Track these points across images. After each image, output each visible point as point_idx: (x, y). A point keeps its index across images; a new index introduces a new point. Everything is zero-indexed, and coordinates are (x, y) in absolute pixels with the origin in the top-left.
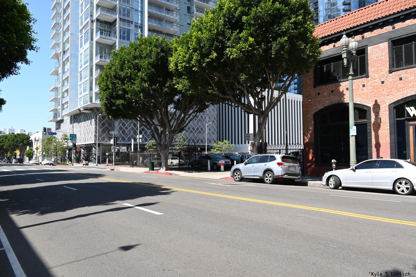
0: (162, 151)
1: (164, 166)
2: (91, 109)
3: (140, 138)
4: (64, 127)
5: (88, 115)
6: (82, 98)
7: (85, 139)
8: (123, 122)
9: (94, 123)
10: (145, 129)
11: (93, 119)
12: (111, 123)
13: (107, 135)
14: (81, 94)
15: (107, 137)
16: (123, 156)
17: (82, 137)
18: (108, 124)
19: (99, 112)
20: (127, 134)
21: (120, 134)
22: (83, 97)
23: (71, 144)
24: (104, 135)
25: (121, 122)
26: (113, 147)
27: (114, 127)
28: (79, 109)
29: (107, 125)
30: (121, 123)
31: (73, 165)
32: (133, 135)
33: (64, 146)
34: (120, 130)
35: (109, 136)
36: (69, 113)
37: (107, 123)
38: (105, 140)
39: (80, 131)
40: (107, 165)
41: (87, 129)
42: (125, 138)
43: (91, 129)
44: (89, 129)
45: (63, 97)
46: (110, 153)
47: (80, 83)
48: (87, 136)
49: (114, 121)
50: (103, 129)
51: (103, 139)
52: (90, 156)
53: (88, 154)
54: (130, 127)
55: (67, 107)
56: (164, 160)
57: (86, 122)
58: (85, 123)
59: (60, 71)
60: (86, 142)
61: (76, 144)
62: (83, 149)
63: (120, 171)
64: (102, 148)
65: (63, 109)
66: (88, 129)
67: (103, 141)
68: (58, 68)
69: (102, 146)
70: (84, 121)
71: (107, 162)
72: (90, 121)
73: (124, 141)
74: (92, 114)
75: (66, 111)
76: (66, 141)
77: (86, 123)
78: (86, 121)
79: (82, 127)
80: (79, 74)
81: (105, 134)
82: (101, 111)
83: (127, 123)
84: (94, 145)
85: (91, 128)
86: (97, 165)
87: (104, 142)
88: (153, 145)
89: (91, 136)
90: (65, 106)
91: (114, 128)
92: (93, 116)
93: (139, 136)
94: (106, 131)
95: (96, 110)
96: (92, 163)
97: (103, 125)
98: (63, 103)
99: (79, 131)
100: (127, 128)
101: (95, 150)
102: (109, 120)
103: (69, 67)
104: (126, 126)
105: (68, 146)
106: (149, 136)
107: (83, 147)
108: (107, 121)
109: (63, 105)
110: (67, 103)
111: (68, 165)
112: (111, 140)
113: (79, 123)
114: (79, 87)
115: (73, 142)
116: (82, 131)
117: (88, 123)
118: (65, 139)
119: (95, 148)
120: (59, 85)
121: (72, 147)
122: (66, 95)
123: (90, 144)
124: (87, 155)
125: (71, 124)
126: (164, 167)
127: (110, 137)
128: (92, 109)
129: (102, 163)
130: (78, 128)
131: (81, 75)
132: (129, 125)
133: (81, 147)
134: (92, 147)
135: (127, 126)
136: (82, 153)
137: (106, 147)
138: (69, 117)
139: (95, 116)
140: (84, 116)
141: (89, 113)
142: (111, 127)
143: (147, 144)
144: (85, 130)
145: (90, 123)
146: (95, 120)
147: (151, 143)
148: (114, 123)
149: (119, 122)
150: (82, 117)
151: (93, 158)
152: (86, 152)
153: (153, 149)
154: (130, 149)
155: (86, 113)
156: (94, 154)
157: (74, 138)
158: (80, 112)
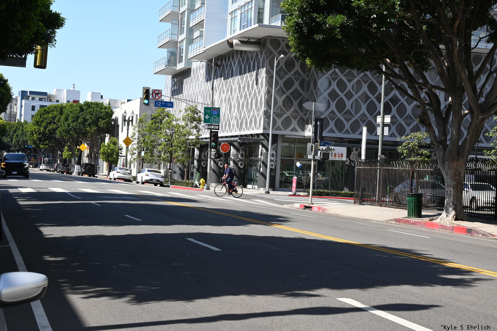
0: (446, 163)
1: (450, 207)
2: (259, 42)
3: (387, 125)
4: (191, 89)
5: (252, 58)
6: (239, 13)
7: (240, 122)
8: (341, 79)
9: (264, 79)
10: (400, 101)
11: (263, 67)
12: (307, 79)
13: (295, 113)
15: (295, 119)
16: (335, 173)
17: (234, 115)
18: (302, 84)
19: (278, 50)
20: (348, 112)
21: (330, 110)
22: (239, 9)
23: (205, 134)
24: (288, 114)
25: (336, 79)
26: (312, 146)
27: (315, 93)
28: (230, 41)
29: (296, 85)
30: (336, 81)
31: (208, 189)
32: (365, 115)
33: (191, 137)
34: (331, 101)
35: (302, 115)
36: (205, 51)
37: (297, 81)
38: (291, 127)
39: (229, 99)
40: (294, 195)
41: (246, 96)
42: (345, 122)
43: (257, 94)
44: (252, 95)
45: (192, 10)
46: (304, 162)
48: (245, 113)
49: (316, 76)
50: (288, 97)
51: (287, 123)
52: (251, 166)
53: (245, 161)
54: (360, 93)
55: (201, 36)
56: (452, 189)
58: (242, 79)
60: (244, 130)
61: (220, 135)
62: (235, 147)
63: (327, 212)
64: (282, 147)
65: (190, 41)
66: (250, 94)
67: (285, 129)
69: (283, 142)
70: (240, 75)
71: (294, 185)
72: (254, 73)
73: (340, 131)
74: (261, 54)
75: (198, 46)
76: (193, 125)
77: (245, 79)
78: (245, 73)
79: (233, 88)
81: (292, 109)
82: (283, 48)
83: (350, 81)
84: (262, 137)
85: (257, 92)
86: (268, 192)
87: (287, 133)
88: (421, 146)
89: (256, 114)
90: (196, 34)
91: (316, 93)
92: (264, 61)
93: (383, 117)
94: (293, 101)
96: (256, 187)
97: (288, 84)
98: (191, 25)
99: (227, 99)
100: (349, 96)
101: (264, 151)
102: (304, 72)
104: (347, 90)
105: (199, 139)
106: (408, 121)
107: (234, 141)
108: (299, 74)
109: (191, 30)
110: (200, 24)
111: (196, 186)
112: (306, 126)
113: (228, 78)
115: (211, 129)
116: (235, 100)
117: (249, 79)
118: (192, 120)
119: (264, 146)
121: (209, 140)
122: (198, 4)
123: (252, 135)
124: (245, 165)
125: (207, 81)
126: (451, 209)
127: (305, 118)
128: (262, 42)
129: (280, 187)
130: (224, 91)
133: (231, 143)
134: (257, 143)
135: (349, 90)
136: (233, 158)
137: (293, 146)
138: (204, 63)
139: (269, 59)
140: (241, 60)
141: (254, 52)
142: (308, 91)
143: (404, 142)
144: (241, 96)
145: (254, 79)
146: (267, 72)
147: (416, 140)
148: (315, 80)
149: (329, 77)
150: (237, 62)
151: (259, 173)
152: (242, 155)
153: (419, 156)
154: (357, 153)
155: (246, 52)
156: (263, 161)
157: (213, 118)
158: (231, 49)
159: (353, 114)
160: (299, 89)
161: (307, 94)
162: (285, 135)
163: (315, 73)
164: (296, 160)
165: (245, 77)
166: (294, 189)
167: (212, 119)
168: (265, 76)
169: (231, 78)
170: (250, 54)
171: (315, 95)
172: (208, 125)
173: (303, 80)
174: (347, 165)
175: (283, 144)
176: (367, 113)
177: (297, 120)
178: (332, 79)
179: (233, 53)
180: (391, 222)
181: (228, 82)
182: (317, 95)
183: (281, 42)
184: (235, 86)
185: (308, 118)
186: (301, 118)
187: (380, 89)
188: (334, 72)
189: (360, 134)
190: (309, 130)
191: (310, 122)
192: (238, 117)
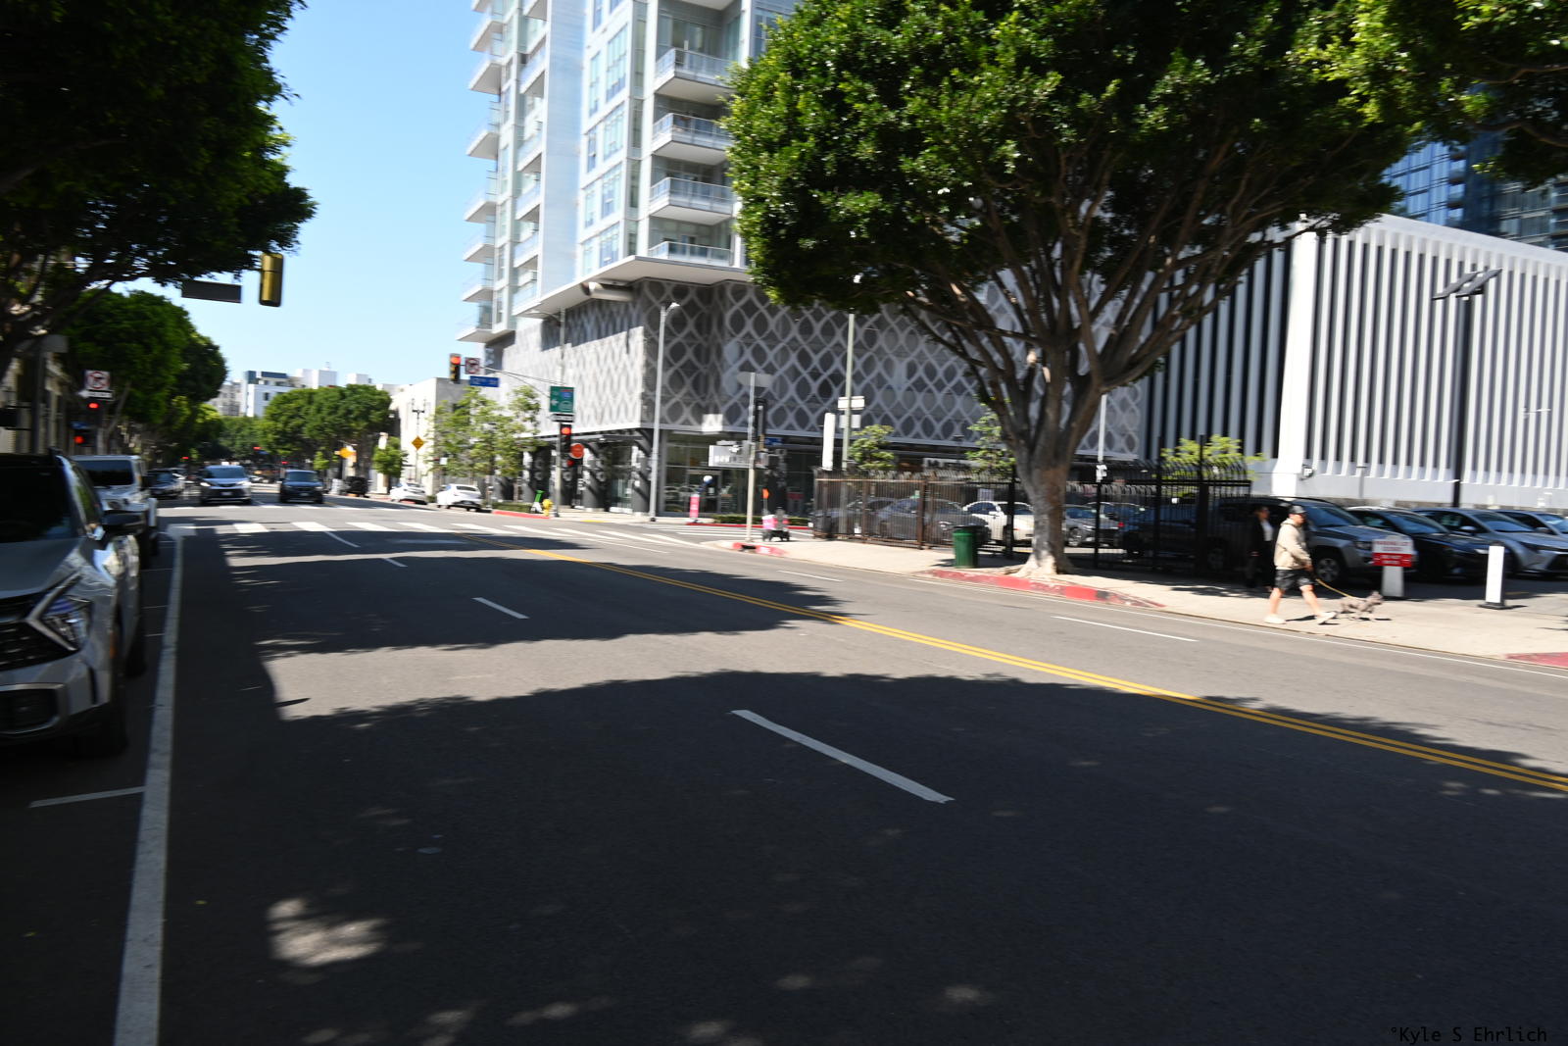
0: (1036, 473)
1: (1044, 548)
2: (631, 287)
4: (517, 364)
5: (618, 312)
6: (595, 244)
8: (758, 345)
9: (640, 345)
11: (638, 326)
12: (705, 344)
13: (688, 398)
14: (590, 223)
15: (688, 404)
17: (590, 401)
18: (697, 353)
22: (596, 236)
23: (549, 429)
24: (677, 398)
25: (750, 345)
27: (718, 364)
28: (585, 284)
29: (689, 354)
30: (751, 348)
33: (524, 435)
35: (698, 399)
36: (542, 303)
37: (690, 347)
38: (683, 418)
39: (581, 377)
40: (695, 523)
41: (609, 371)
43: (629, 368)
44: (619, 369)
45: (515, 241)
47: (584, 178)
48: (607, 397)
49: (720, 340)
50: (677, 372)
51: (675, 413)
52: (616, 478)
53: (607, 470)
54: (786, 367)
55: (534, 280)
56: (1045, 517)
57: (607, 340)
58: (602, 344)
59: (507, 136)
60: (607, 423)
61: (574, 431)
62: (592, 450)
64: (669, 449)
65: (514, 289)
66: (616, 368)
67: (673, 421)
68: (498, 126)
69: (670, 441)
70: (599, 337)
71: (694, 507)
72: (624, 334)
74: (634, 304)
75: (529, 296)
76: (528, 415)
77: (607, 346)
78: (607, 335)
79: (587, 359)
80: (584, 141)
81: (684, 391)
82: (668, 296)
83: (771, 347)
84: (637, 434)
85: (628, 364)
86: (653, 520)
87: (676, 427)
88: (882, 447)
89: (627, 399)
90: (525, 278)
91: (722, 366)
92: (639, 317)
93: (851, 399)
94: (685, 377)
95: (651, 290)
96: (629, 511)
97: (675, 353)
98: (517, 264)
101: (642, 455)
102: (701, 334)
103: (544, 118)
104: (767, 362)
105: (536, 438)
107: (591, 440)
108: (694, 337)
109: (515, 272)
110: (532, 263)
111: (536, 512)
112: (709, 416)
113: (578, 344)
114: (582, 195)
115: (560, 422)
116: (591, 377)
117: (614, 344)
118: (526, 408)
119: (641, 448)
120: (502, 193)
121: (555, 439)
122: (527, 229)
123: (620, 431)
124: (607, 477)
125: (543, 349)
127: (703, 404)
128: (636, 287)
130: (571, 365)
131: (592, 144)
132: (779, 357)
133: (586, 444)
134: (629, 443)
135: (771, 362)
136: (588, 466)
137: (682, 447)
138: (540, 321)
139: (647, 313)
140: (599, 316)
141: (623, 302)
142: (707, 362)
143: (855, 440)
144: (601, 371)
145: (622, 346)
146: (646, 333)
147: (873, 437)
148: (719, 345)
149: (741, 341)
150: (592, 319)
151: (633, 489)
152: (603, 462)
153: (878, 461)
155: (608, 301)
156: (639, 471)
157: (564, 403)
158: (586, 297)
159: (777, 398)
160: (694, 359)
161: (705, 368)
162: (673, 431)
163: (718, 335)
164: (690, 469)
165: (607, 342)
166: (694, 514)
167: (562, 405)
168: (641, 340)
169: (583, 345)
170: (615, 306)
171: (719, 368)
172: (556, 415)
173: (700, 345)
174: (767, 476)
176: (796, 397)
177: (690, 407)
178: (745, 343)
179: (586, 306)
180: (924, 575)
181: (579, 350)
182: (722, 369)
183: (666, 286)
184: (591, 357)
185: (707, 404)
186: (698, 404)
187: (816, 360)
188: (748, 335)
189: (787, 428)
190: (711, 424)
191: (711, 409)
192: (597, 404)
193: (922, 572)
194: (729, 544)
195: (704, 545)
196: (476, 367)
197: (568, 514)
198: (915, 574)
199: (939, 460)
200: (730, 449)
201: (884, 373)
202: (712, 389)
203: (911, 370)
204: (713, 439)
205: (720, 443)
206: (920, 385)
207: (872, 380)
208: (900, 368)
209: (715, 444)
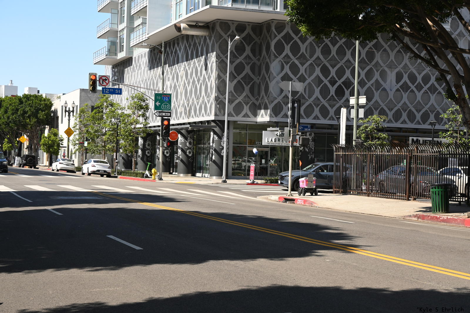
2: (208, 26)
3: (362, 107)
5: (200, 42)
7: (188, 109)
8: (293, 62)
9: (214, 64)
11: (212, 52)
12: (258, 63)
13: (247, 99)
17: (182, 102)
18: (252, 69)
23: (155, 122)
24: (240, 99)
25: (288, 63)
27: (267, 77)
28: (177, 25)
30: (289, 65)
31: (161, 179)
32: (319, 99)
33: (138, 126)
35: (253, 100)
36: (149, 38)
37: (248, 65)
38: (243, 113)
39: (175, 86)
40: (253, 183)
41: (194, 82)
43: (207, 80)
44: (201, 81)
48: (193, 100)
49: (268, 60)
50: (239, 82)
51: (238, 109)
52: (200, 154)
53: (193, 149)
54: (313, 77)
55: (144, 23)
57: (192, 62)
58: (189, 65)
60: (193, 117)
61: (171, 123)
62: (182, 135)
63: (315, 205)
64: (234, 133)
65: (131, 29)
66: (199, 80)
67: (237, 115)
69: (234, 128)
70: (187, 61)
71: (252, 173)
72: (203, 59)
74: (210, 39)
75: (141, 33)
76: (140, 113)
77: (192, 65)
78: (192, 59)
79: (179, 75)
81: (244, 94)
82: (233, 31)
83: (303, 64)
84: (213, 124)
85: (206, 77)
86: (225, 182)
87: (239, 119)
88: (380, 130)
89: (206, 100)
90: (138, 21)
91: (269, 77)
92: (213, 45)
94: (245, 85)
95: (221, 28)
96: (206, 175)
97: (238, 69)
98: (133, 12)
99: (173, 86)
101: (216, 138)
102: (254, 56)
104: (300, 74)
105: (146, 127)
107: (182, 129)
108: (250, 58)
109: (131, 19)
110: (143, 11)
111: (147, 177)
112: (258, 111)
113: (173, 65)
115: (162, 116)
116: (182, 87)
117: (197, 64)
118: (139, 108)
119: (215, 133)
121: (160, 128)
123: (201, 122)
124: (193, 153)
125: (150, 69)
127: (257, 104)
128: (211, 26)
130: (169, 78)
132: (308, 70)
133: (179, 131)
134: (210, 129)
135: (302, 74)
136: (181, 146)
137: (243, 132)
138: (147, 50)
139: (218, 43)
140: (187, 46)
141: (202, 36)
142: (259, 75)
143: (361, 126)
144: (189, 83)
145: (202, 65)
146: (218, 57)
147: (373, 123)
148: (267, 63)
149: (282, 60)
150: (182, 48)
151: (211, 161)
152: (190, 143)
153: (377, 140)
154: (311, 138)
155: (193, 36)
156: (215, 149)
157: (164, 104)
158: (178, 34)
159: (307, 98)
160: (250, 73)
161: (258, 79)
162: (237, 121)
163: (267, 57)
164: (248, 147)
165: (192, 63)
166: (252, 177)
167: (163, 106)
168: (215, 61)
169: (176, 65)
170: (197, 39)
171: (267, 79)
172: (159, 112)
173: (254, 64)
174: (301, 151)
175: (235, 131)
176: (320, 97)
177: (248, 105)
178: (284, 62)
179: (178, 39)
180: (411, 218)
181: (174, 69)
182: (269, 80)
183: (231, 25)
184: (182, 73)
185: (260, 103)
186: (253, 103)
187: (333, 72)
188: (287, 56)
189: (314, 118)
190: (262, 116)
191: (263, 107)
192: (186, 104)
193: (410, 216)
194: (275, 198)
195: (259, 199)
196: (107, 82)
197: (167, 178)
198: (404, 218)
199: (420, 138)
200: (276, 133)
201: (380, 80)
202: (263, 93)
203: (399, 76)
204: (264, 127)
205: (268, 129)
206: (405, 88)
207: (372, 85)
208: (392, 76)
209: (266, 130)
